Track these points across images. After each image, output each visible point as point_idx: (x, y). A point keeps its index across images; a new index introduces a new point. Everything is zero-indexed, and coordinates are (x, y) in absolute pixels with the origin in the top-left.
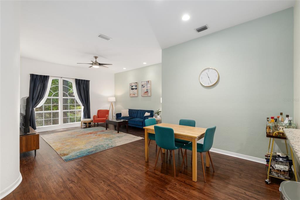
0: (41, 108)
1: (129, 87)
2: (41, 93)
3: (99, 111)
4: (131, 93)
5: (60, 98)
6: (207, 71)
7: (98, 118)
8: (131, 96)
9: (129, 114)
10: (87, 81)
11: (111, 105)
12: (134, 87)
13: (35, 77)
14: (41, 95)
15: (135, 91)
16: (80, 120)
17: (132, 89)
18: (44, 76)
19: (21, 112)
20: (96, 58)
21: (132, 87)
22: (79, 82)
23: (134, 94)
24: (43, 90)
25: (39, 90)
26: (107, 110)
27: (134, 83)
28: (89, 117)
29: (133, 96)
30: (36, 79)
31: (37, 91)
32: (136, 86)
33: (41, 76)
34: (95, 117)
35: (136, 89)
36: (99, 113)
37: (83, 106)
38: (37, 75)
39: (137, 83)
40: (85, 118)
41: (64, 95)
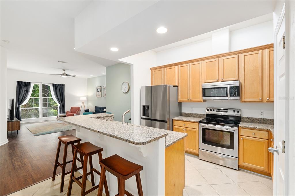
0: (25, 106)
1: (96, 90)
2: (25, 95)
3: (72, 108)
4: (97, 94)
5: (40, 98)
6: (124, 83)
7: (71, 113)
8: (97, 96)
9: (95, 110)
10: (62, 85)
11: (83, 103)
12: (99, 90)
13: (20, 83)
14: (25, 96)
15: (100, 93)
16: (56, 115)
17: (98, 91)
18: (28, 82)
19: (10, 108)
20: (64, 70)
21: (98, 89)
22: (55, 86)
23: (99, 95)
24: (26, 92)
25: (23, 93)
26: (78, 107)
27: (99, 87)
28: (64, 112)
29: (99, 96)
30: (21, 84)
31: (22, 93)
32: (100, 89)
33: (25, 82)
34: (68, 112)
35: (100, 91)
36: (72, 109)
37: (59, 104)
38: (22, 82)
39: (100, 87)
40: (61, 113)
41: (44, 96)
